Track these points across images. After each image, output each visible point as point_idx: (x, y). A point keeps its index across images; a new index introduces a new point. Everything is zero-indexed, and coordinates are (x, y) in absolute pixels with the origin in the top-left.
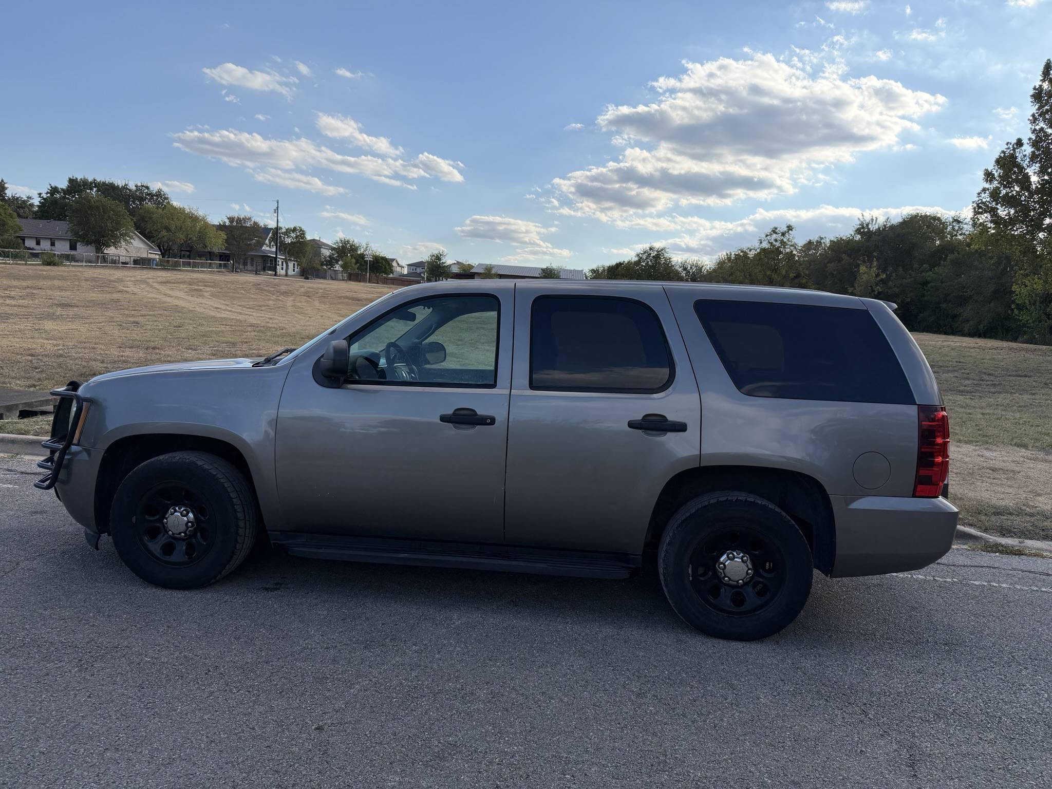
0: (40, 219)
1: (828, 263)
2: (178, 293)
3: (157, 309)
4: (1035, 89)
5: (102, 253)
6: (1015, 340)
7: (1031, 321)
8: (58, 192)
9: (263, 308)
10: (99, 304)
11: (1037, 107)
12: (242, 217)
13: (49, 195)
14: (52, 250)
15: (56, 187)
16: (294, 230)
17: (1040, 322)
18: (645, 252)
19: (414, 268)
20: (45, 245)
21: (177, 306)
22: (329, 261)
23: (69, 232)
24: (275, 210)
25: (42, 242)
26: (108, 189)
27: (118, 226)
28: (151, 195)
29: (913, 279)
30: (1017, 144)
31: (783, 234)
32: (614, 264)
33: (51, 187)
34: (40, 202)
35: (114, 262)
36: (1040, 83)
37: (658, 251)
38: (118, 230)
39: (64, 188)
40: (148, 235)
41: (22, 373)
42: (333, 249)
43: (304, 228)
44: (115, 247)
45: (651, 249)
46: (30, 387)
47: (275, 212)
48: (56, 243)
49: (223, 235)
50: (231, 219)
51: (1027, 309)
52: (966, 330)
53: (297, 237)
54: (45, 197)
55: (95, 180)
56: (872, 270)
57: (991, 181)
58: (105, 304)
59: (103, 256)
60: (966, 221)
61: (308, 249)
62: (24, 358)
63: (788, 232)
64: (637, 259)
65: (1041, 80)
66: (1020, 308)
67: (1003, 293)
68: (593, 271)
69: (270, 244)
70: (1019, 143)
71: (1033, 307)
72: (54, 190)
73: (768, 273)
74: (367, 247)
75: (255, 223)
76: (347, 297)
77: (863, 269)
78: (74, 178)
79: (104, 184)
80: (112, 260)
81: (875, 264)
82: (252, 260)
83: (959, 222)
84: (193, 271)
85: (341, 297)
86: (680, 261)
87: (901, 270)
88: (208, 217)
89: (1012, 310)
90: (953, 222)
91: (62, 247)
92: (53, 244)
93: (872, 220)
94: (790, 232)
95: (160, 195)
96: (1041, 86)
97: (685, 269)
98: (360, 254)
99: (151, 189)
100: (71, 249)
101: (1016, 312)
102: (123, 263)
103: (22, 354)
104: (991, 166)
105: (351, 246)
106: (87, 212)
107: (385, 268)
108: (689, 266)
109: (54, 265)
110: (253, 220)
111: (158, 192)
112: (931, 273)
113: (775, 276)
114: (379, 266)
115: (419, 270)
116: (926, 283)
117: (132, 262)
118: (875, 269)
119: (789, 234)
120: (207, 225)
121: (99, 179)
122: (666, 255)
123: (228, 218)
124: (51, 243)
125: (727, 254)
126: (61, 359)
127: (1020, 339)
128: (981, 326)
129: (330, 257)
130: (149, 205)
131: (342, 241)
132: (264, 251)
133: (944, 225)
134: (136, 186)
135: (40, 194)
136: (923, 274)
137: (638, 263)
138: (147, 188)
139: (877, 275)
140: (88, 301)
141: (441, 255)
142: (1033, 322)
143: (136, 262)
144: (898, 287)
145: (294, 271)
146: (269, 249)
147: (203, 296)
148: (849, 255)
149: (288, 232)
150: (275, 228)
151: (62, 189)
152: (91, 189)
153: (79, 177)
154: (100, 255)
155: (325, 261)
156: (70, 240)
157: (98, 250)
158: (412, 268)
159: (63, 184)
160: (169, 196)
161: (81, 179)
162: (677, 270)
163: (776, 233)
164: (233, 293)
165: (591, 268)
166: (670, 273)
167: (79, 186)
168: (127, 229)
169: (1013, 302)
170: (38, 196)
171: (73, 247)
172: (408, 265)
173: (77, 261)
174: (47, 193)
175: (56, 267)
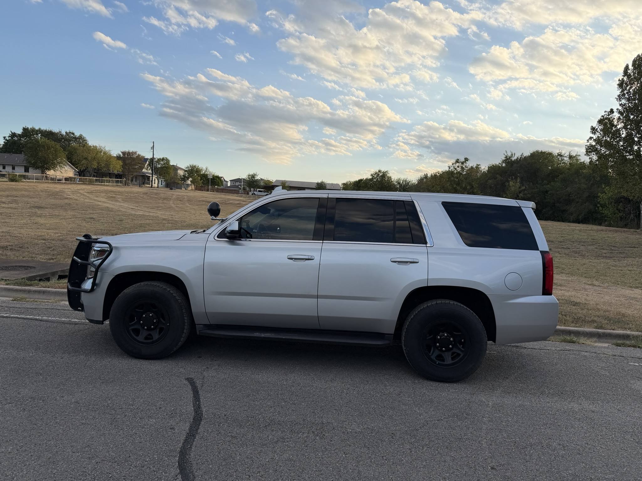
0: (5, 152)
1: (488, 180)
2: (102, 199)
3: (97, 209)
4: (619, 80)
5: (46, 174)
6: (600, 224)
7: (609, 214)
8: (16, 136)
9: (160, 208)
10: (59, 206)
11: (620, 91)
12: (131, 151)
13: (10, 138)
14: (13, 172)
15: (14, 133)
16: (163, 159)
17: (615, 214)
18: (376, 173)
19: (234, 182)
20: (9, 169)
21: (107, 207)
22: (183, 178)
23: (25, 161)
24: (152, 147)
25: (6, 167)
26: (49, 135)
27: (56, 157)
28: (76, 138)
29: (538, 189)
30: (610, 112)
31: (463, 163)
32: (357, 180)
33: (12, 133)
34: (4, 142)
35: (52, 179)
36: (622, 77)
37: (383, 173)
38: (56, 159)
39: (20, 133)
40: (74, 163)
41: (41, 251)
42: (186, 171)
43: (169, 158)
44: (54, 170)
45: (379, 171)
46: (50, 259)
47: (152, 149)
48: (16, 168)
49: (121, 163)
50: (124, 153)
51: (607, 207)
52: (571, 220)
53: (164, 164)
54: (8, 139)
55: (40, 129)
56: (517, 184)
57: (595, 133)
58: (63, 206)
59: (46, 176)
60: (566, 155)
61: (171, 171)
62: (40, 242)
63: (465, 162)
64: (371, 177)
65: (623, 76)
66: (602, 206)
67: (592, 198)
68: (344, 184)
69: (148, 168)
70: (612, 111)
71: (610, 206)
72: (13, 135)
73: (455, 186)
74: (206, 170)
75: (139, 155)
76: (203, 201)
77: (511, 183)
78: (27, 128)
79: (46, 131)
80: (51, 178)
81: (518, 180)
82: (136, 178)
83: (561, 156)
84: (101, 185)
85: (200, 201)
86: (396, 179)
87: (532, 184)
88: (111, 151)
89: (598, 207)
90: (558, 156)
91: (20, 171)
92: (13, 168)
93: (512, 154)
94: (467, 162)
95: (81, 138)
96: (623, 79)
97: (399, 183)
98: (203, 174)
99: (76, 134)
100: (25, 171)
101: (600, 208)
102: (58, 180)
103: (37, 239)
104: (595, 124)
105: (196, 169)
106: (37, 148)
107: (218, 182)
108: (401, 181)
109: (16, 181)
110: (138, 153)
111: (80, 136)
112: (549, 186)
113: (458, 188)
114: (215, 181)
115: (237, 184)
116: (547, 192)
117: (64, 180)
118: (518, 183)
119: (466, 163)
120: (110, 157)
121: (44, 128)
122: (388, 175)
123: (122, 153)
124: (13, 167)
125: (425, 175)
126: (63, 242)
127: (603, 224)
128: (580, 217)
129: (183, 176)
130: (73, 144)
131: (191, 166)
132: (143, 173)
133: (553, 156)
134: (66, 133)
135: (4, 137)
136: (544, 186)
137: (371, 180)
138: (73, 134)
139: (520, 188)
140: (51, 204)
141: (255, 175)
142: (611, 214)
143: (66, 179)
144: (530, 194)
145: (162, 185)
146: (147, 171)
147: (117, 201)
148: (501, 176)
149: (159, 160)
150: (151, 159)
151: (19, 135)
152: (37, 134)
153: (30, 127)
154: (44, 175)
155: (181, 178)
156: (25, 166)
157: (43, 172)
158: (233, 182)
159: (19, 131)
160: (87, 139)
161: (31, 128)
162: (394, 184)
163: (458, 162)
164: (135, 199)
165: (343, 182)
166: (391, 186)
167: (29, 132)
168: (62, 159)
169: (599, 203)
170: (3, 138)
171: (27, 170)
172: (230, 181)
173: (29, 179)
174: (9, 137)
175: (18, 183)
